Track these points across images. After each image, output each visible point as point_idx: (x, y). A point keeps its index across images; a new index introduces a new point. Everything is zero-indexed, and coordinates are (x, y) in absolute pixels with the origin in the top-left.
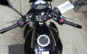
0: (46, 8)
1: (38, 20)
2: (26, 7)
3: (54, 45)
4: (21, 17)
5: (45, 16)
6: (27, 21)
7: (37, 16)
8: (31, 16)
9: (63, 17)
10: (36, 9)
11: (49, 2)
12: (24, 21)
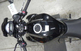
0: (13, 24)
1: (22, 31)
2: (11, 43)
3: (42, 21)
4: (18, 44)
5: (19, 24)
6: (22, 40)
7: (19, 31)
8: (19, 36)
9: (21, 10)
10: (13, 32)
11: (8, 21)
12: (22, 42)
